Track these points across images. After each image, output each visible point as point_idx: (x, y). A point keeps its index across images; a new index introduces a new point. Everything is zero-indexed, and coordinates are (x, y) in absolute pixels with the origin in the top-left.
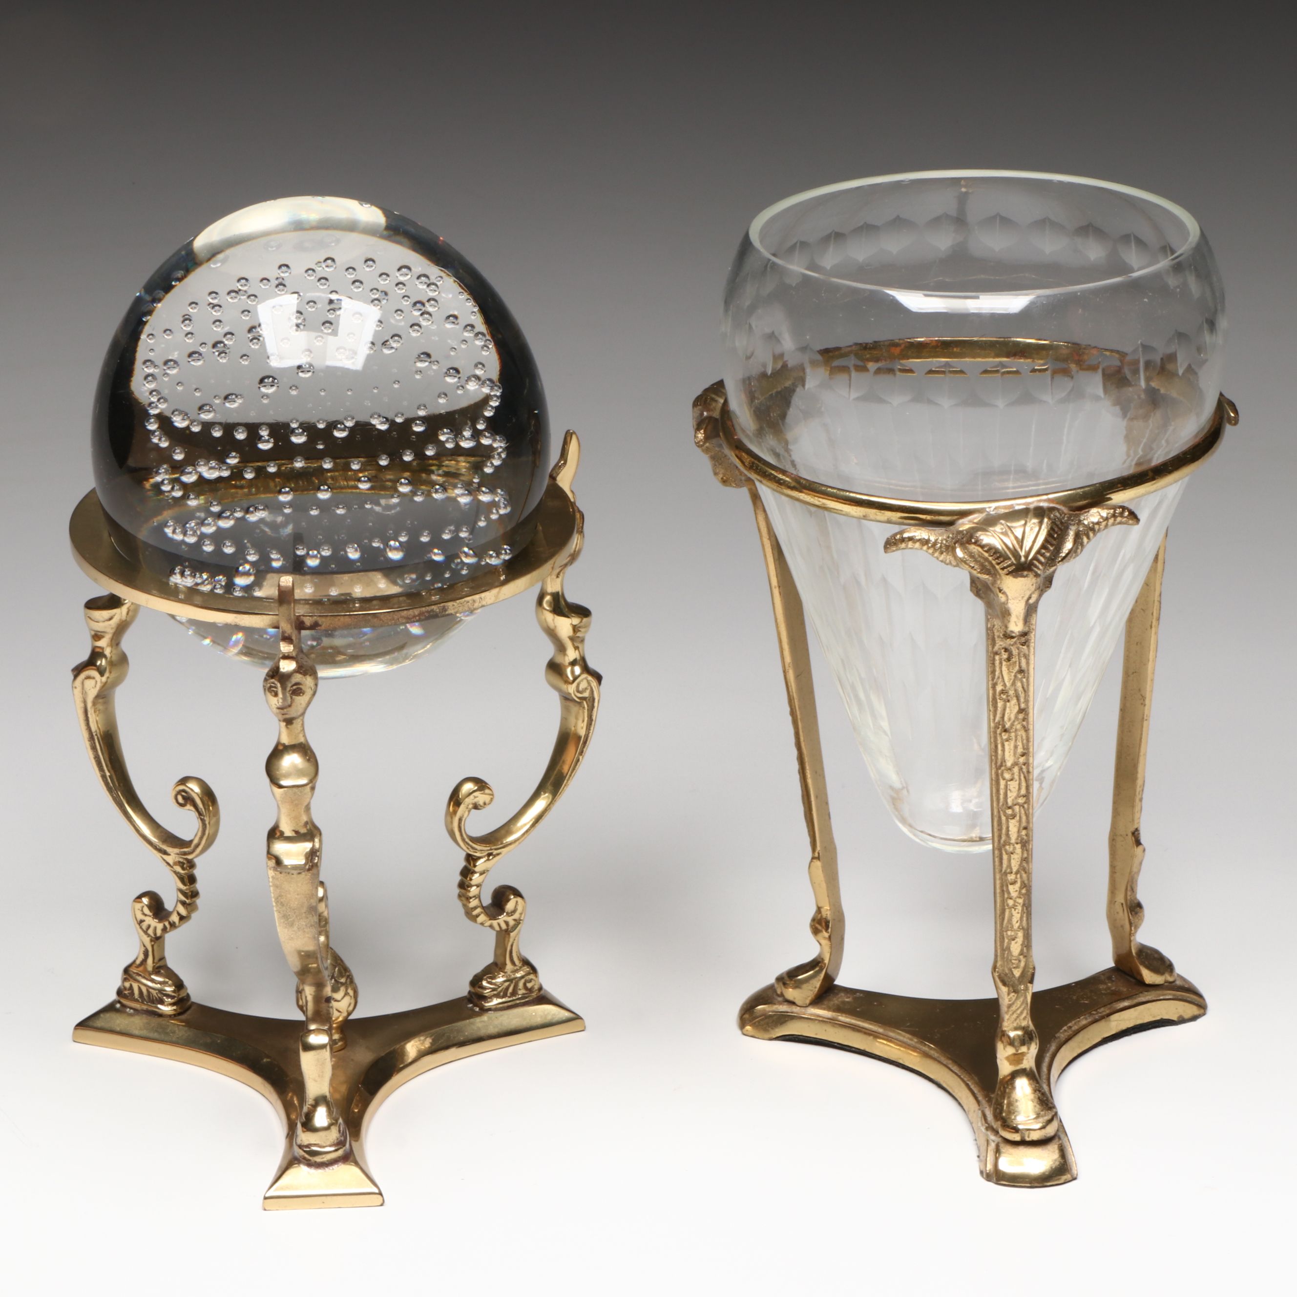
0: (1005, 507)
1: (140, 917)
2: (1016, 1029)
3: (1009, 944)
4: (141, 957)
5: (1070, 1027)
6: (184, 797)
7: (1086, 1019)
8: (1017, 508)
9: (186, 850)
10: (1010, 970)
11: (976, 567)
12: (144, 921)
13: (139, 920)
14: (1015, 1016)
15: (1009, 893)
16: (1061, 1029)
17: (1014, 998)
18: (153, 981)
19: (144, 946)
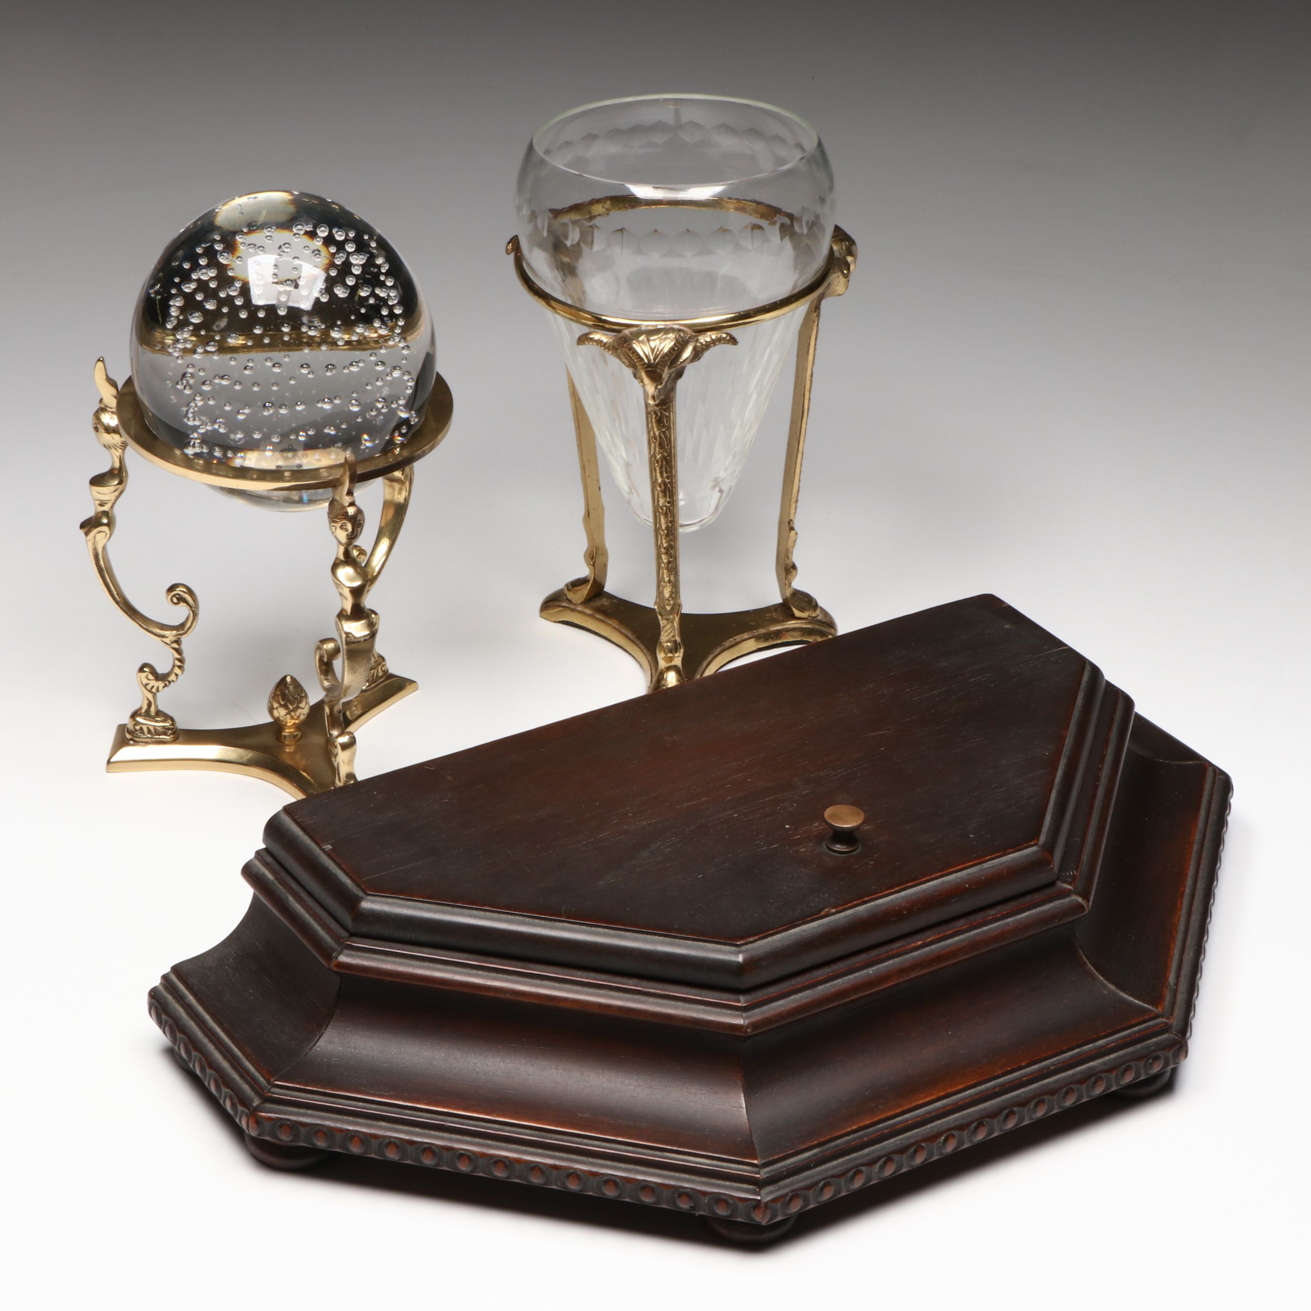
0: (652, 326)
1: (145, 681)
2: (668, 641)
3: (663, 590)
4: (145, 708)
5: (735, 639)
6: (178, 599)
7: (748, 635)
8: (659, 327)
9: (181, 632)
10: (664, 605)
11: (626, 362)
12: (149, 684)
13: (144, 684)
14: (667, 633)
15: (662, 559)
16: (728, 639)
17: (666, 623)
18: (157, 721)
19: (148, 699)
